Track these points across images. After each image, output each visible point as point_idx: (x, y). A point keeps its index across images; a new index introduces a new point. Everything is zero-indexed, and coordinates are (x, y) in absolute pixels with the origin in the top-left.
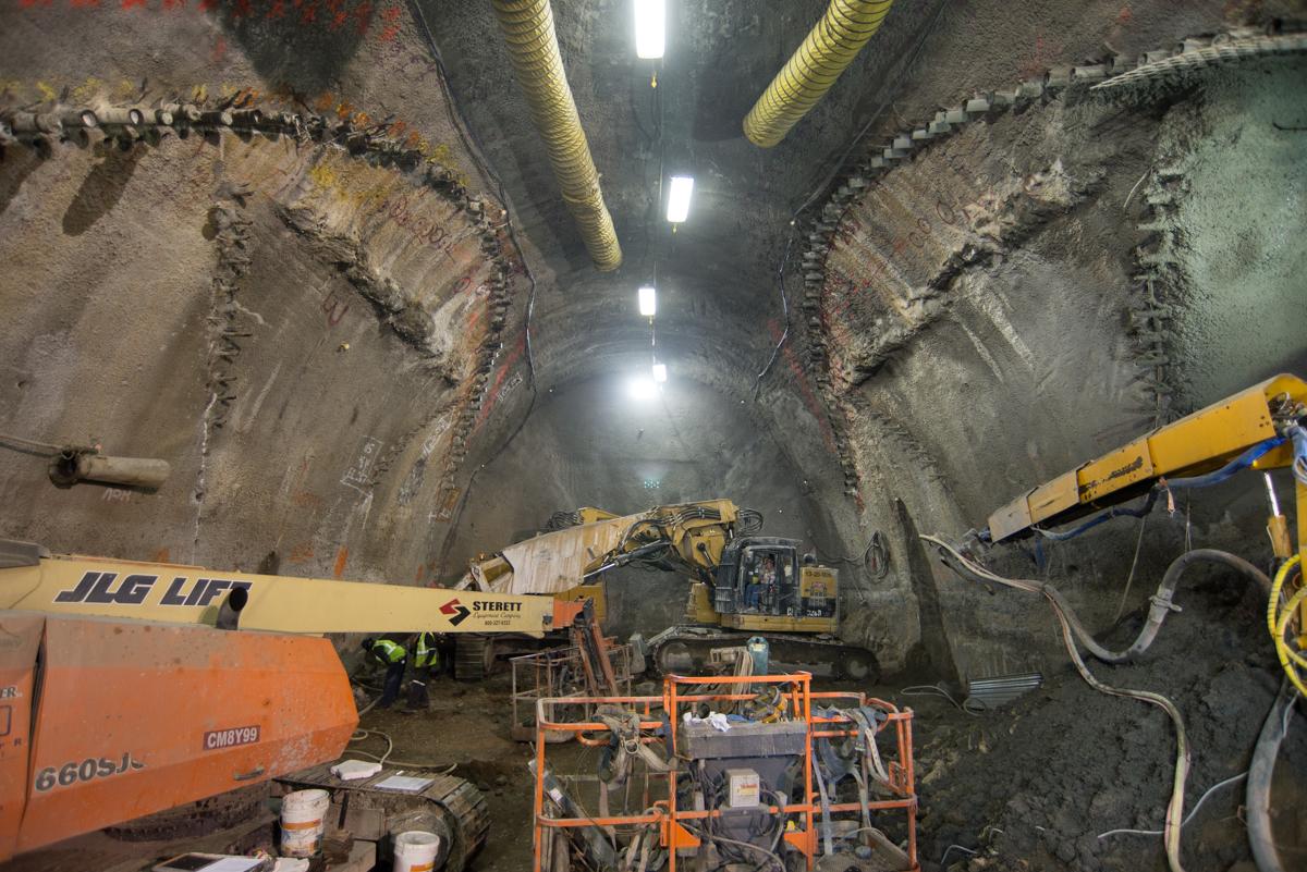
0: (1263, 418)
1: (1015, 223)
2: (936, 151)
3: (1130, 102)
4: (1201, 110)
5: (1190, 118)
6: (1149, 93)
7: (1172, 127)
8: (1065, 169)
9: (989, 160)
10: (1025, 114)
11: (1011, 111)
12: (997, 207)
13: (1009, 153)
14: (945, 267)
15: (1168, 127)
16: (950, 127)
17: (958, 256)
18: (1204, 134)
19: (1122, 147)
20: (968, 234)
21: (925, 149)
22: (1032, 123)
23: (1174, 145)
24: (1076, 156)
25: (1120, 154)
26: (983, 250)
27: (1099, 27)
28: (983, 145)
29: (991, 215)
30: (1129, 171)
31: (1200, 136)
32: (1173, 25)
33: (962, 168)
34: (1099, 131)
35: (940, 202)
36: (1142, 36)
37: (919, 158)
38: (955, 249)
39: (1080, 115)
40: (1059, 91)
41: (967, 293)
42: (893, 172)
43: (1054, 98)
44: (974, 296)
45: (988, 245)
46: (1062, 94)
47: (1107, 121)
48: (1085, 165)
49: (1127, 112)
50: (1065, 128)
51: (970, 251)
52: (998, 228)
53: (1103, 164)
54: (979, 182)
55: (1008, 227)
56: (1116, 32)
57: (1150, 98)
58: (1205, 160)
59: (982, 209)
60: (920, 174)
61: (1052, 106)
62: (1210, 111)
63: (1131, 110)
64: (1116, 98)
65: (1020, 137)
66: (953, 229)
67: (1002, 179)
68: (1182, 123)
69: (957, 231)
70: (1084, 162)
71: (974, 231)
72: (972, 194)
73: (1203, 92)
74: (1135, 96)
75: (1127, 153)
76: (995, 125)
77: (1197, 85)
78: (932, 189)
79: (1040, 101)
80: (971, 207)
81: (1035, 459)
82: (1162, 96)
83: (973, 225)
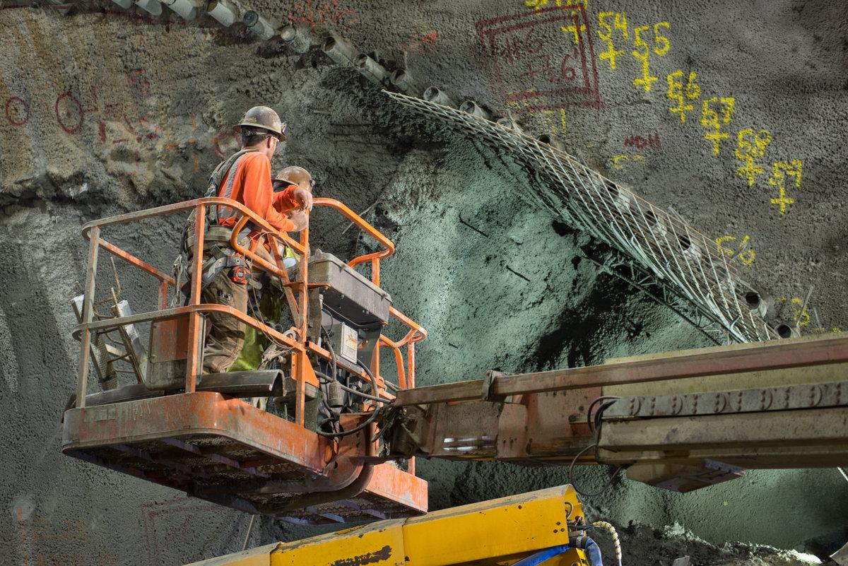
0: (559, 524)
1: (179, 181)
2: (114, 26)
3: (381, 120)
4: (438, 171)
5: (426, 172)
6: (401, 123)
7: (410, 171)
8: (287, 153)
9: (186, 83)
10: (269, 61)
11: (255, 46)
12: (159, 148)
13: (220, 92)
14: (17, 187)
15: (407, 170)
16: (160, 11)
17: (54, 182)
18: (432, 196)
19: (354, 163)
20: (91, 159)
21: (99, 14)
22: (272, 76)
23: (406, 191)
24: (305, 144)
25: (351, 169)
26: (101, 191)
27: (401, 30)
28: (190, 62)
29: (144, 153)
30: (348, 193)
31: (428, 196)
32: (464, 79)
33: (139, 70)
34: (339, 130)
35: (69, 94)
36: (435, 68)
37: (79, 19)
38: (54, 170)
39: (331, 103)
40: (324, 62)
41: (26, 237)
42: (23, 11)
43: (314, 65)
44: (35, 248)
45: (113, 189)
46: (326, 68)
47: (349, 126)
48: (310, 160)
49: (371, 128)
50: (310, 108)
51: (79, 183)
52: (150, 176)
53: (328, 170)
54: (153, 101)
55: (166, 182)
56: (414, 46)
57: (400, 128)
58: (420, 222)
59: (132, 137)
60: (65, 40)
61: (307, 73)
62: (444, 175)
63: (377, 129)
64: (369, 107)
65: (246, 82)
66: (68, 141)
67: (186, 115)
68: (419, 173)
69: (73, 147)
70: (311, 156)
71: (104, 161)
72: (130, 108)
73: (447, 153)
74: (389, 117)
75: (358, 173)
76: (222, 48)
77: (445, 143)
78: (68, 69)
79: (297, 58)
80: (117, 127)
81: (22, 524)
82: (410, 134)
83: (106, 153)
